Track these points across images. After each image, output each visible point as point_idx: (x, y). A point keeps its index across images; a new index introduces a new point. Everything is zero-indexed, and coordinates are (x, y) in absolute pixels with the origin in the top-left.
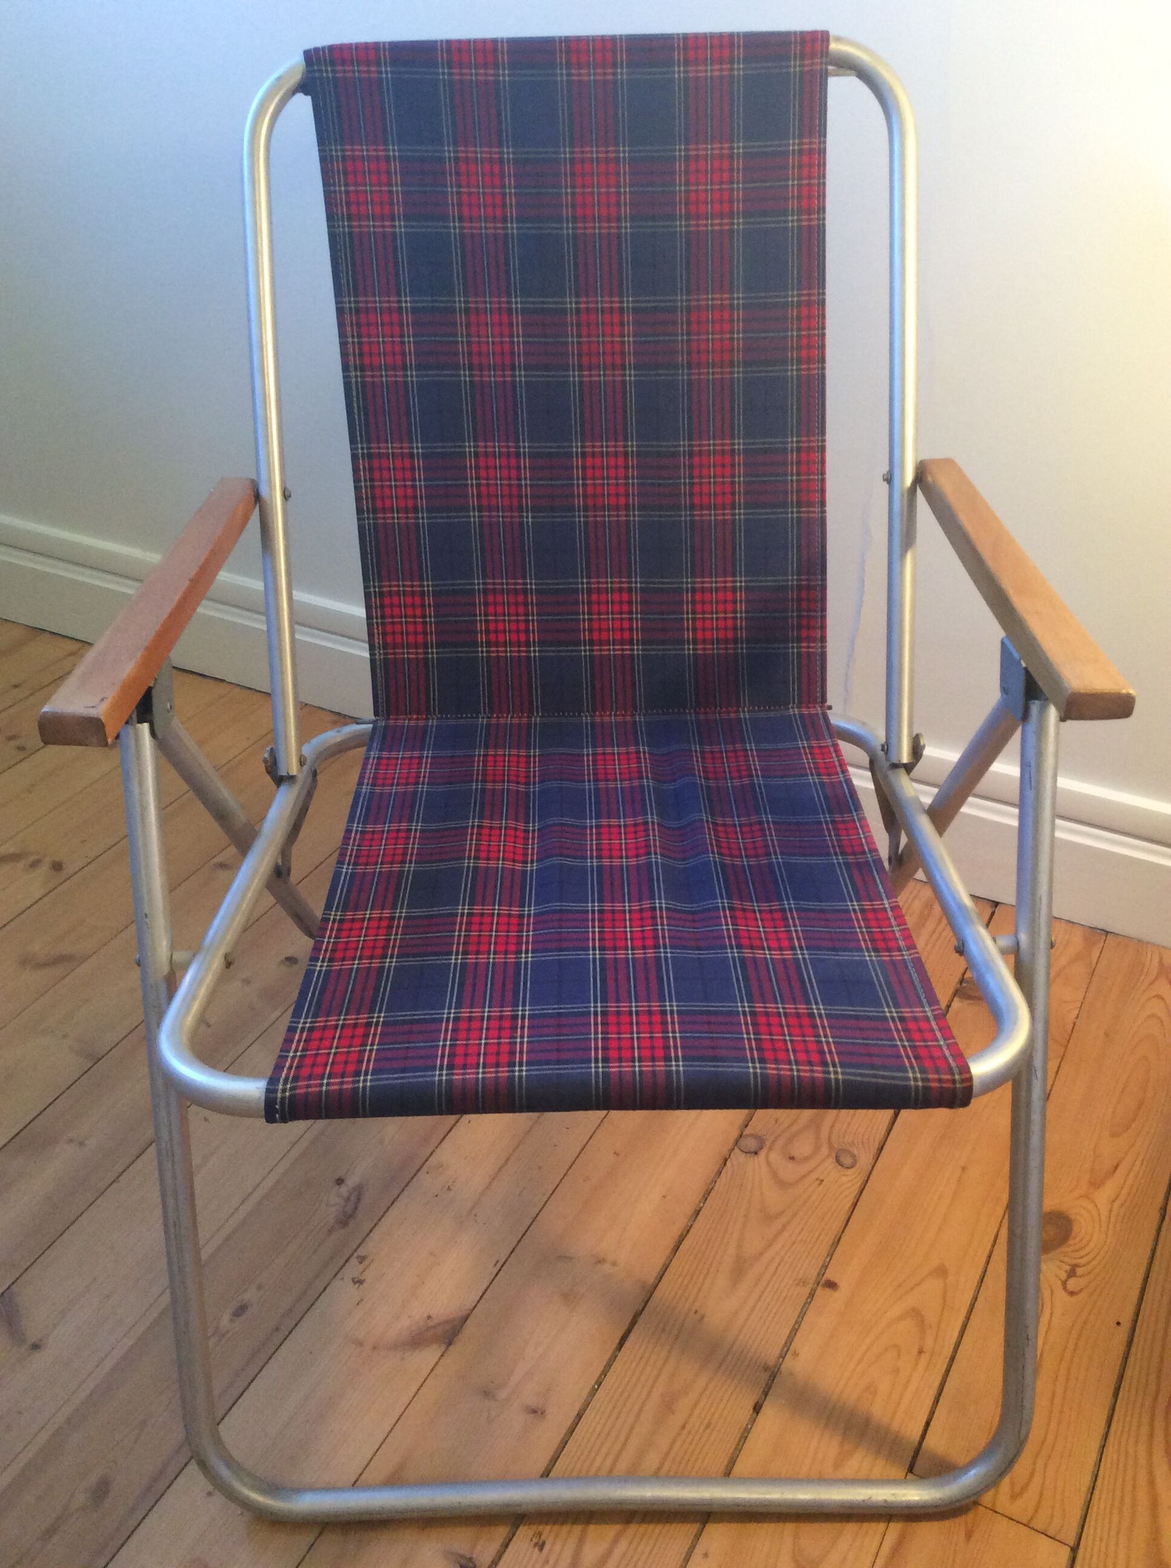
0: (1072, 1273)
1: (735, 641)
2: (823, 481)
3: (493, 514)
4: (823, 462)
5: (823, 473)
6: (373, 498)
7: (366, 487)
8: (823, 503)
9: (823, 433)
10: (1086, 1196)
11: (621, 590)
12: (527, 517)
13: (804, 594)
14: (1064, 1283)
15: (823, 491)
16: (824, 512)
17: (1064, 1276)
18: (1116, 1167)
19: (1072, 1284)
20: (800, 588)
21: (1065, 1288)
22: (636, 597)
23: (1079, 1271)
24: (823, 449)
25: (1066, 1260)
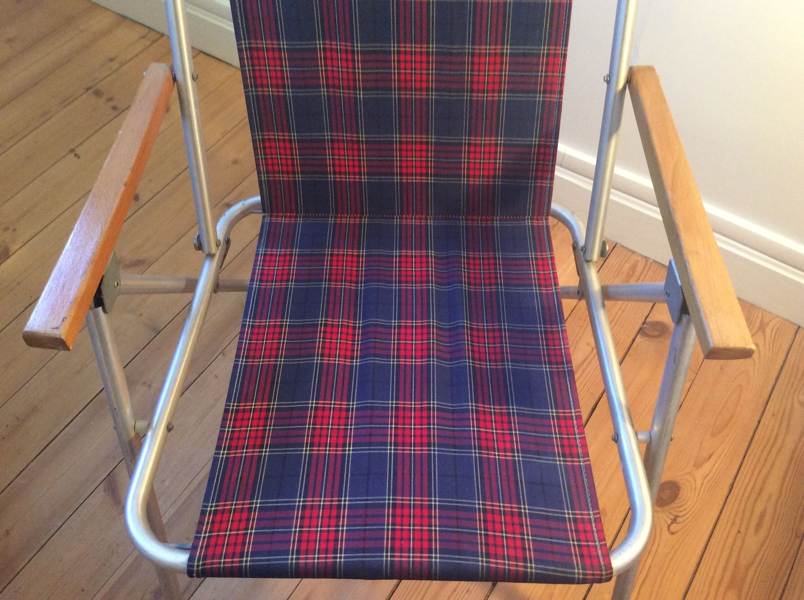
0: (674, 521)
1: (494, 177)
2: (563, 77)
3: (337, 90)
4: (564, 64)
5: (563, 72)
6: (255, 77)
7: (249, 70)
8: (561, 92)
9: (566, 45)
10: (690, 473)
11: (421, 143)
12: (360, 94)
13: (542, 150)
14: (669, 527)
15: (562, 84)
16: (561, 98)
17: (669, 522)
18: (710, 457)
19: (674, 527)
20: (539, 146)
21: (669, 529)
22: (431, 148)
23: (678, 520)
24: (565, 56)
25: (672, 512)
